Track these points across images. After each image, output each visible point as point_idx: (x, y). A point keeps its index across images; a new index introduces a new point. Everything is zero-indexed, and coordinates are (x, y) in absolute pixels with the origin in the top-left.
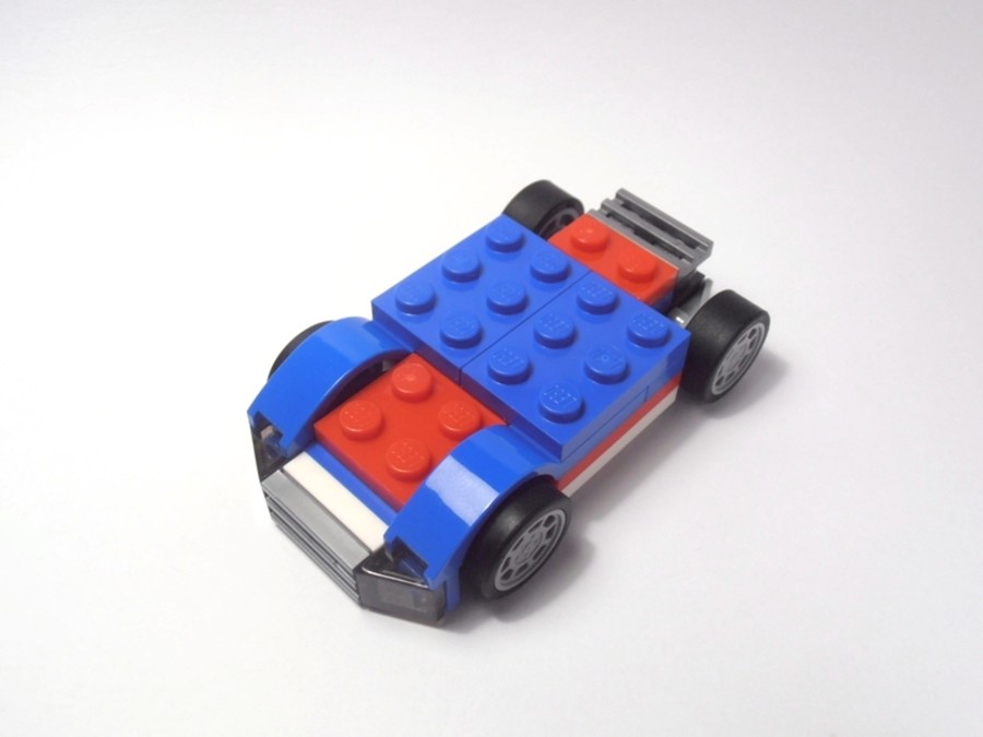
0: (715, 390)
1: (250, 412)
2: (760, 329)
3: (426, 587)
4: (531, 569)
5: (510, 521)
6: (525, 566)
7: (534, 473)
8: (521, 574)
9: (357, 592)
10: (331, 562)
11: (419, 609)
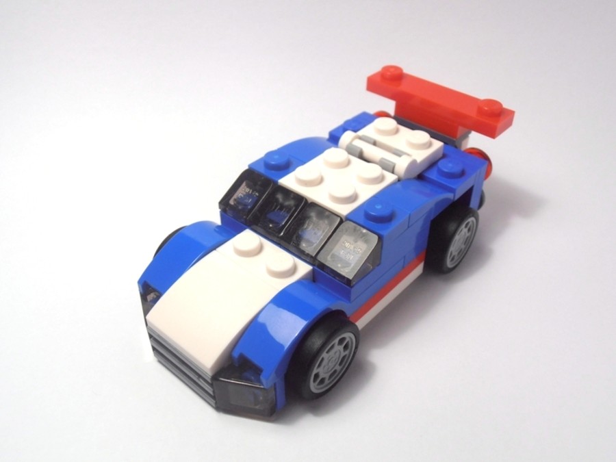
0: (449, 264)
1: (139, 282)
2: (473, 221)
3: (262, 387)
4: (339, 373)
5: (316, 341)
6: (335, 371)
7: (328, 309)
8: (332, 379)
9: (214, 397)
10: (195, 378)
11: (257, 407)
